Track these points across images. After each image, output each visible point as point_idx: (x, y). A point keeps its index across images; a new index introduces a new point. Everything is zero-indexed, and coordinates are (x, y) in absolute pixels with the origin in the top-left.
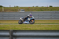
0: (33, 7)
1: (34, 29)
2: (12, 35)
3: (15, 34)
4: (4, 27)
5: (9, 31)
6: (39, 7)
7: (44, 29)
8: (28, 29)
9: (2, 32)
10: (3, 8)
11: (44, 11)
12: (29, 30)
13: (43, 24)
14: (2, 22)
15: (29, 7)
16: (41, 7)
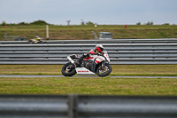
0: (139, 24)
1: (142, 94)
2: (75, 111)
3: (83, 106)
4: (50, 86)
5: (65, 97)
6: (156, 26)
7: (171, 93)
8: (122, 93)
9: (45, 100)
10: (47, 29)
11: (170, 36)
12: (127, 94)
13: (169, 75)
14: (43, 69)
15: (126, 26)
16: (162, 26)
